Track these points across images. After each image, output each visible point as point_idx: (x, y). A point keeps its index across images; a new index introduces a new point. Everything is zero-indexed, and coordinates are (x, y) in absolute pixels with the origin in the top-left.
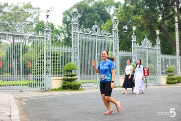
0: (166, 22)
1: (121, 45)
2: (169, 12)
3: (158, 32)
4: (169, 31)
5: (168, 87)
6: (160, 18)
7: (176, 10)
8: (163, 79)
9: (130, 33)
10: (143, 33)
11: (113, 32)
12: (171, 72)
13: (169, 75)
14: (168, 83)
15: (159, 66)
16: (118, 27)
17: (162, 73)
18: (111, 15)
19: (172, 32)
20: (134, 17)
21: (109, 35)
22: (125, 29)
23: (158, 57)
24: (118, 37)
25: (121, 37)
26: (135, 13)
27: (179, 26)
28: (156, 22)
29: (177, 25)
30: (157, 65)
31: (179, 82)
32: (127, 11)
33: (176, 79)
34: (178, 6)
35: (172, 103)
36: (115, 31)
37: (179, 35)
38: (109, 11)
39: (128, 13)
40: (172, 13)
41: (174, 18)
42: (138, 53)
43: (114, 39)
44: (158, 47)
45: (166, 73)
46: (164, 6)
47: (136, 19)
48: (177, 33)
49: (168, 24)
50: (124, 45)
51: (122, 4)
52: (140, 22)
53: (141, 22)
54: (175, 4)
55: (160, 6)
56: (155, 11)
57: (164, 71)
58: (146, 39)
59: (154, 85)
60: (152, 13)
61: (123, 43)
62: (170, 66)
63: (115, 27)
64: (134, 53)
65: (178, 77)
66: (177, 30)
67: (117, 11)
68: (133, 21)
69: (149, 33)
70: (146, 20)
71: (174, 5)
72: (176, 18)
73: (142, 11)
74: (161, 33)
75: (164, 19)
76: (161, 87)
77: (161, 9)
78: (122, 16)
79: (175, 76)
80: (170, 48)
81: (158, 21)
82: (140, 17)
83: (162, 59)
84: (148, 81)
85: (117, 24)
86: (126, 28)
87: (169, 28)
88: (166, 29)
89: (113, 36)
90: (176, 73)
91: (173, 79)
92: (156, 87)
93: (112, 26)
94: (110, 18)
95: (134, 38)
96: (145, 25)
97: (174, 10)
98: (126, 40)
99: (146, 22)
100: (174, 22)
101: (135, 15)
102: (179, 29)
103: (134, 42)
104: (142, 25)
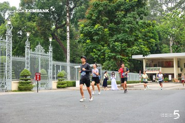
0: (59, 31)
1: (15, 50)
2: (62, 22)
3: (51, 40)
4: (61, 39)
5: (58, 91)
6: (54, 27)
7: (68, 20)
8: (54, 84)
9: (24, 38)
10: (37, 39)
11: (7, 37)
12: (61, 77)
13: (59, 80)
14: (58, 87)
15: (50, 71)
16: (12, 32)
17: (54, 78)
18: (6, 19)
19: (64, 40)
20: (29, 24)
21: (2, 40)
22: (19, 34)
23: (50, 63)
24: (11, 42)
25: (15, 42)
26: (30, 19)
27: (70, 35)
28: (49, 30)
29: (68, 34)
30: (49, 71)
31: (68, 86)
32: (22, 17)
33: (66, 83)
34: (70, 17)
35: (60, 106)
36: (8, 36)
37: (70, 43)
38: (4, 15)
39: (22, 19)
40: (64, 22)
41: (66, 28)
42: (31, 58)
43: (7, 44)
44: (50, 54)
45: (57, 78)
46: (57, 16)
47: (31, 25)
48: (68, 41)
49: (61, 32)
50: (17, 50)
51: (17, 9)
52: (34, 28)
53: (36, 29)
54: (68, 15)
55: (54, 16)
56: (49, 20)
57: (55, 76)
58: (39, 46)
59: (46, 89)
60: (46, 21)
61: (17, 48)
62: (61, 72)
63: (9, 32)
64: (28, 59)
65: (67, 82)
66: (69, 38)
67: (12, 16)
68: (28, 27)
69: (42, 40)
70: (40, 27)
71: (66, 15)
72: (68, 28)
73: (37, 18)
74: (54, 40)
75: (57, 28)
76: (51, 91)
77: (55, 18)
78: (16, 21)
79: (65, 81)
80: (62, 55)
81: (52, 29)
82: (35, 24)
83: (54, 65)
84: (40, 85)
85: (11, 29)
86: (21, 34)
87: (61, 36)
88: (59, 37)
89: (7, 41)
90: (66, 78)
91: (63, 84)
92: (47, 91)
93: (6, 31)
94: (4, 22)
95: (27, 44)
96: (39, 32)
97: (66, 20)
98: (20, 45)
99: (40, 29)
100: (65, 31)
101: (29, 21)
102: (70, 38)
103: (27, 47)
104: (36, 32)
